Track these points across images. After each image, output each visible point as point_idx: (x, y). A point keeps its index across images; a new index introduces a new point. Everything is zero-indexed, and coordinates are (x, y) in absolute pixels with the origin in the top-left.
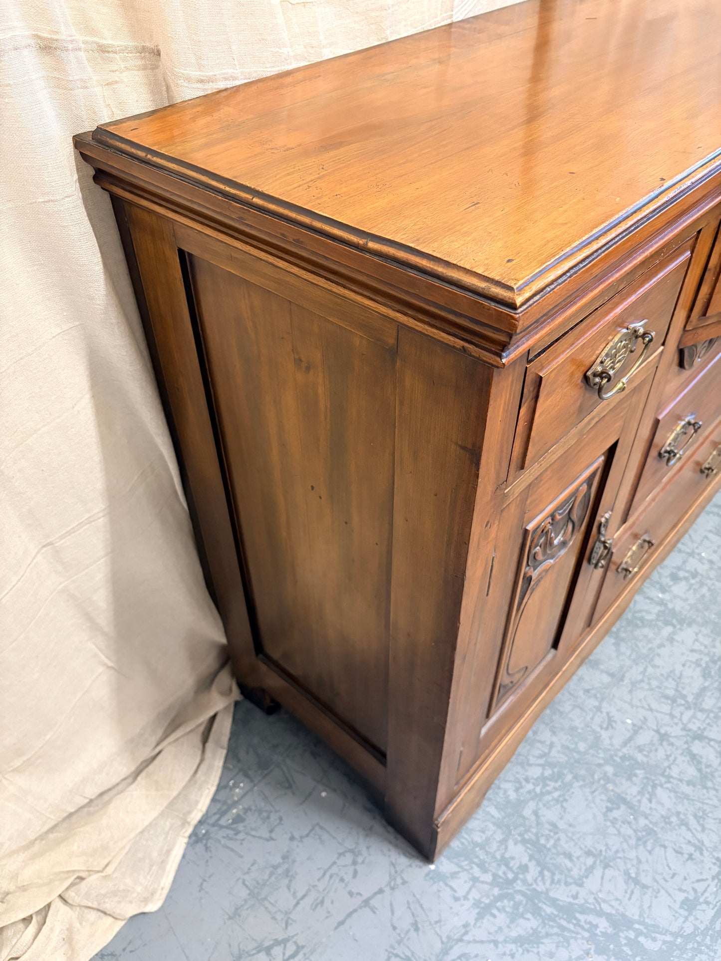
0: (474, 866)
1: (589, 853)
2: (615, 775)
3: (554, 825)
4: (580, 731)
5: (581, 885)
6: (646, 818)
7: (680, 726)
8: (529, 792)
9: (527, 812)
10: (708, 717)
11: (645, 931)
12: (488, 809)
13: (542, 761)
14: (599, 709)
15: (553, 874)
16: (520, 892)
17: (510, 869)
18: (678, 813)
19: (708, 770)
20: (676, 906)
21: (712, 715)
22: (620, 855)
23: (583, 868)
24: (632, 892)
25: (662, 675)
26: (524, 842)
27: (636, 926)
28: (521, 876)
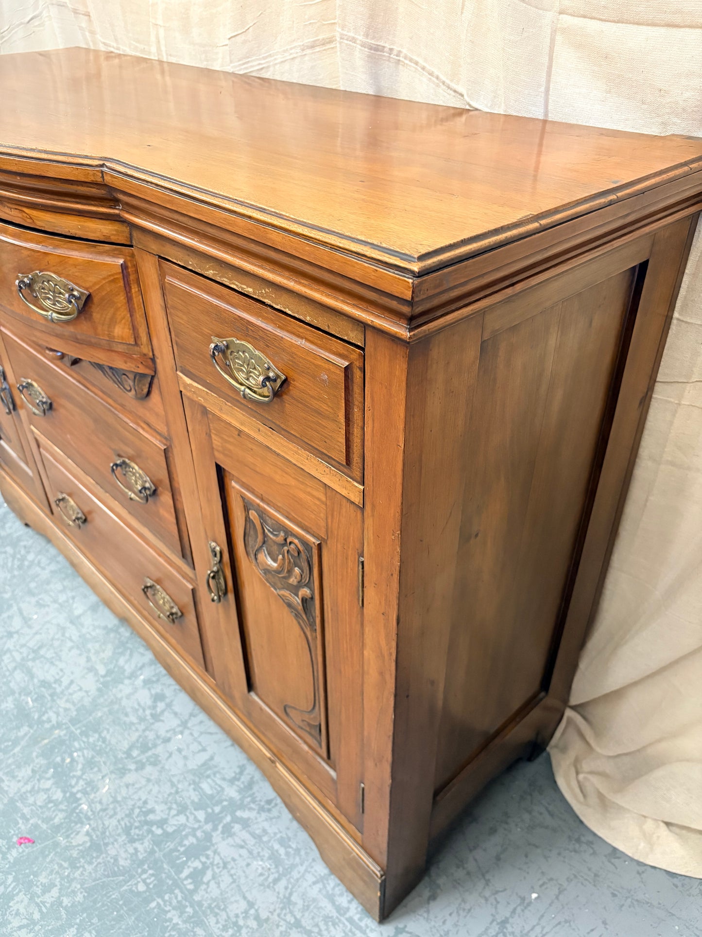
4: (45, 586)
7: (12, 648)
9: (8, 549)
10: (8, 670)
13: (36, 562)
21: (7, 673)
25: (61, 651)
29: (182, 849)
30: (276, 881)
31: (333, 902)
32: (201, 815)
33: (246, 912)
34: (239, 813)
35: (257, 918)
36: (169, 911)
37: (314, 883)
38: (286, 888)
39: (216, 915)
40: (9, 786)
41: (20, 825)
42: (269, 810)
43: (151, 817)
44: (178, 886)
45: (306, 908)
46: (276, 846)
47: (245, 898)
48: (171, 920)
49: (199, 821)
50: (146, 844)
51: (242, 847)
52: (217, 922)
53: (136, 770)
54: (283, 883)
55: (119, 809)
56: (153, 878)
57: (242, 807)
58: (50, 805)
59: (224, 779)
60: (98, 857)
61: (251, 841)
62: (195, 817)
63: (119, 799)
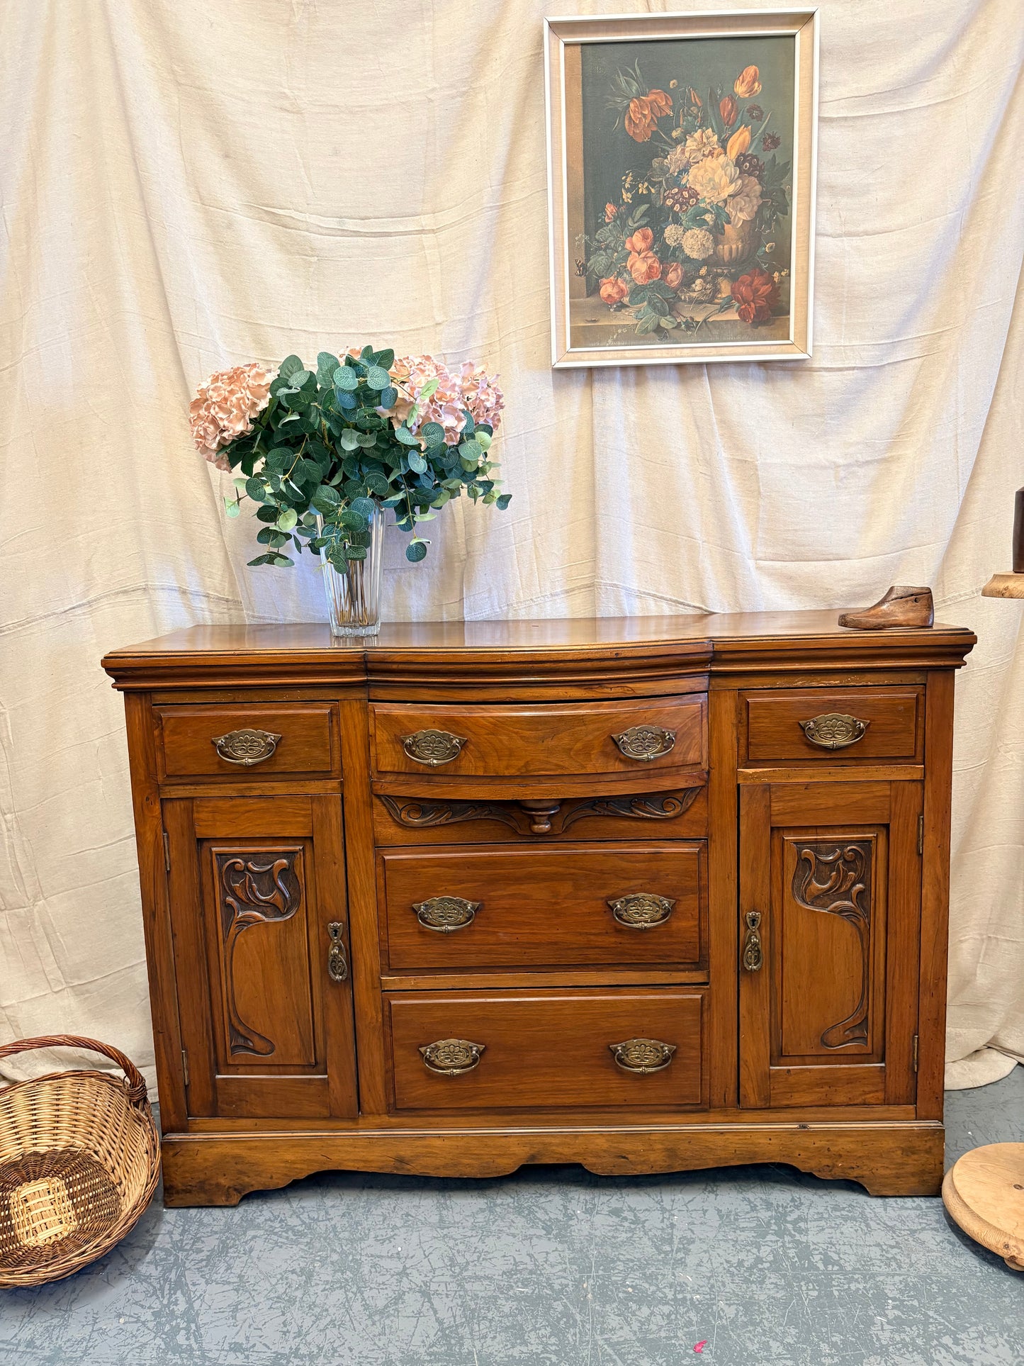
0: (182, 1228)
1: (240, 1277)
2: (332, 1263)
3: (251, 1250)
4: (360, 1228)
5: (207, 1283)
6: (304, 1295)
8: (272, 1227)
9: (251, 1233)
11: (192, 1331)
12: (236, 1214)
14: (395, 1227)
15: (206, 1266)
16: (178, 1257)
17: (193, 1244)
18: (327, 1310)
19: (392, 1312)
20: (228, 1341)
22: (253, 1293)
23: (225, 1279)
24: (223, 1312)
25: (476, 1248)
26: (223, 1242)
27: (193, 1326)
28: (191, 1252)
29: (796, 1259)
30: (868, 1226)
31: (907, 1209)
32: (769, 1237)
33: (883, 1250)
34: (789, 1219)
35: (892, 1247)
36: (849, 1287)
37: (885, 1210)
38: (878, 1224)
39: (873, 1265)
40: (622, 1336)
41: (677, 1344)
42: (802, 1204)
43: (746, 1264)
44: (830, 1274)
45: (903, 1222)
46: (838, 1213)
47: (870, 1246)
48: (858, 1289)
49: (777, 1241)
50: (772, 1276)
51: (823, 1229)
52: (880, 1267)
53: (686, 1254)
54: (872, 1224)
55: (720, 1279)
56: (810, 1284)
57: (785, 1214)
58: (673, 1317)
59: (748, 1213)
60: (760, 1307)
61: (823, 1223)
62: (771, 1241)
63: (709, 1275)
